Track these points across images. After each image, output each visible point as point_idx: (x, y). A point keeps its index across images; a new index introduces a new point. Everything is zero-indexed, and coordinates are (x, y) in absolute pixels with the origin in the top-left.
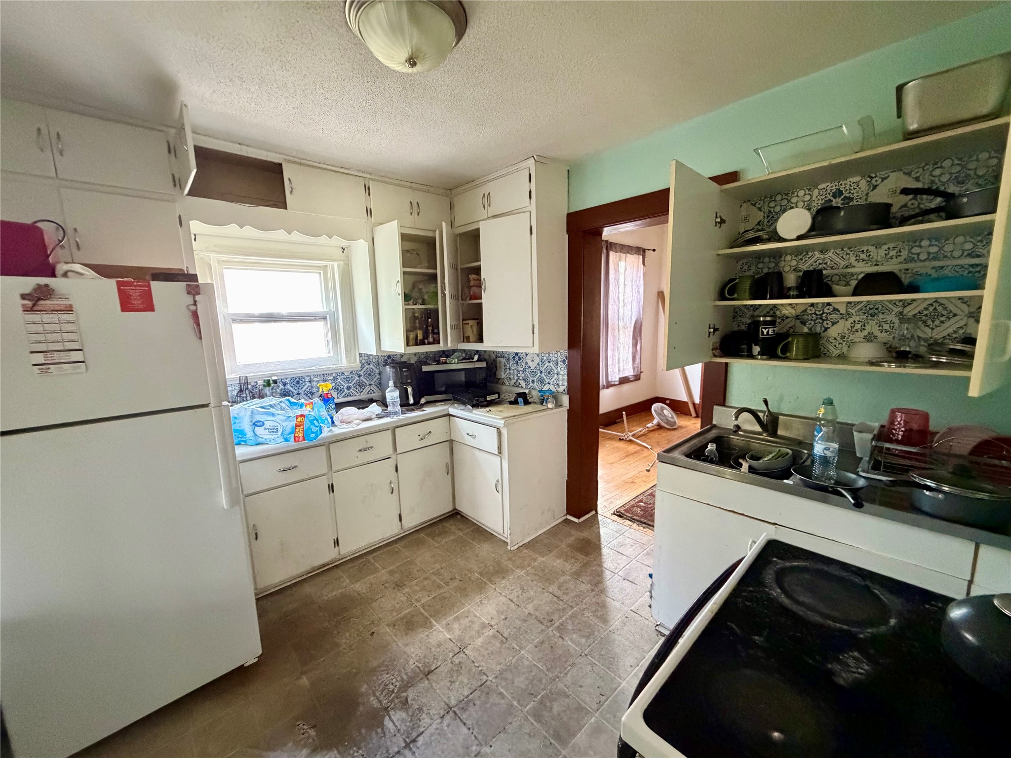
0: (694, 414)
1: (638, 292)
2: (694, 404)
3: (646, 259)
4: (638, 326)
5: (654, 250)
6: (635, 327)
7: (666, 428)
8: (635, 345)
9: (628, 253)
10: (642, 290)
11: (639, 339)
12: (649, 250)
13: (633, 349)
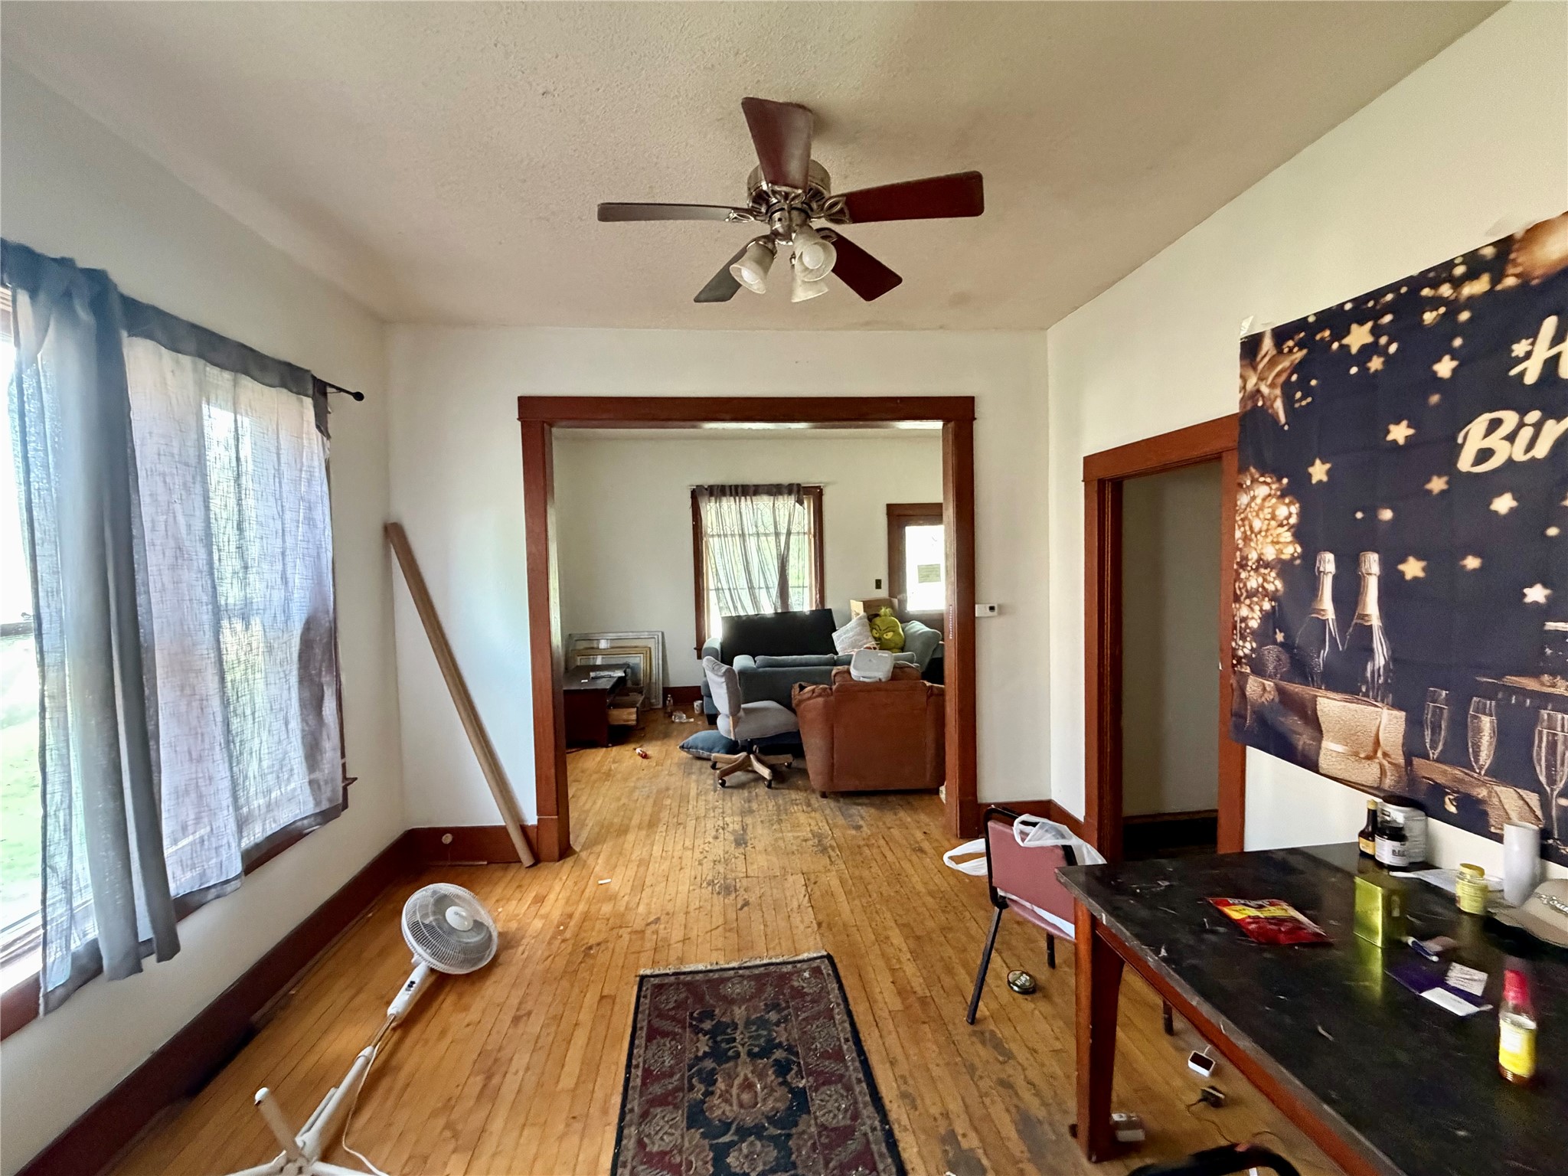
0: (526, 857)
1: (310, 521)
2: (524, 829)
3: (331, 418)
4: (320, 635)
5: (359, 396)
6: (306, 644)
7: (457, 977)
8: (313, 704)
9: (247, 373)
10: (322, 514)
11: (326, 679)
12: (340, 390)
13: (304, 720)
